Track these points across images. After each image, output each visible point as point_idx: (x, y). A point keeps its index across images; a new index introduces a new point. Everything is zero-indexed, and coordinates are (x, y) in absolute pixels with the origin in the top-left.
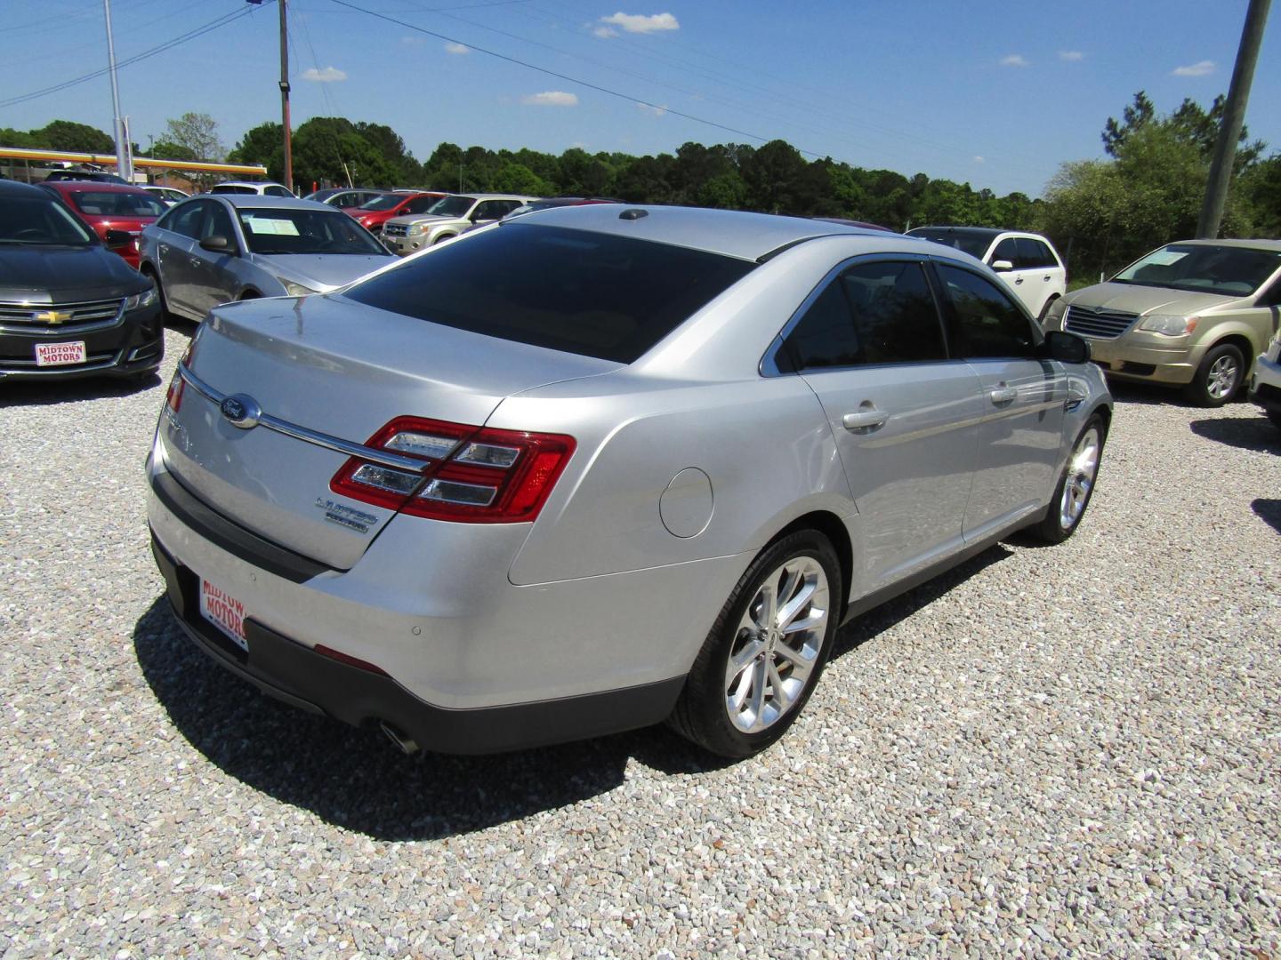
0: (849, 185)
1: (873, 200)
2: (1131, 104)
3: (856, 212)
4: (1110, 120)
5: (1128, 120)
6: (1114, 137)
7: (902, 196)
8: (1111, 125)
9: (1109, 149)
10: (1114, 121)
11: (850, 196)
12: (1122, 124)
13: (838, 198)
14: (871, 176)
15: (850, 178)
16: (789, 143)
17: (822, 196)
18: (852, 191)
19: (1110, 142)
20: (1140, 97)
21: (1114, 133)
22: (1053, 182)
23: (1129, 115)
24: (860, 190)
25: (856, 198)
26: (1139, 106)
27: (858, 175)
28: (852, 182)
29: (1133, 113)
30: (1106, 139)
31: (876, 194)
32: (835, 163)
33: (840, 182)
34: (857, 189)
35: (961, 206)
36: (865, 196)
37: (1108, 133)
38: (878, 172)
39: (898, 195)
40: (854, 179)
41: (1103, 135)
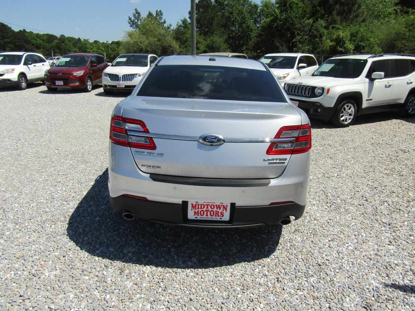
0: (36, 40)
1: (47, 45)
2: (134, 12)
3: (42, 49)
4: (129, 17)
5: (135, 17)
6: (132, 23)
7: (58, 43)
8: (130, 19)
9: (131, 26)
10: (130, 17)
11: (37, 44)
12: (133, 18)
13: (33, 45)
14: (44, 36)
15: (35, 37)
16: (5, 24)
17: (26, 44)
18: (37, 42)
19: (131, 24)
20: (136, 10)
21: (131, 21)
22: (124, 37)
23: (134, 15)
24: (41, 42)
25: (40, 45)
26: (137, 13)
27: (38, 35)
28: (37, 38)
29: (135, 15)
30: (129, 23)
31: (47, 42)
32: (27, 31)
33: (32, 39)
34: (39, 41)
35: (90, 46)
36: (44, 43)
37: (129, 21)
38: (45, 34)
39: (56, 42)
40: (37, 37)
41: (128, 22)
